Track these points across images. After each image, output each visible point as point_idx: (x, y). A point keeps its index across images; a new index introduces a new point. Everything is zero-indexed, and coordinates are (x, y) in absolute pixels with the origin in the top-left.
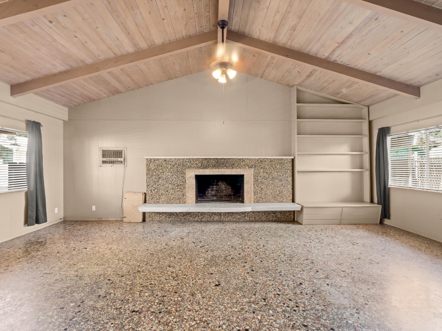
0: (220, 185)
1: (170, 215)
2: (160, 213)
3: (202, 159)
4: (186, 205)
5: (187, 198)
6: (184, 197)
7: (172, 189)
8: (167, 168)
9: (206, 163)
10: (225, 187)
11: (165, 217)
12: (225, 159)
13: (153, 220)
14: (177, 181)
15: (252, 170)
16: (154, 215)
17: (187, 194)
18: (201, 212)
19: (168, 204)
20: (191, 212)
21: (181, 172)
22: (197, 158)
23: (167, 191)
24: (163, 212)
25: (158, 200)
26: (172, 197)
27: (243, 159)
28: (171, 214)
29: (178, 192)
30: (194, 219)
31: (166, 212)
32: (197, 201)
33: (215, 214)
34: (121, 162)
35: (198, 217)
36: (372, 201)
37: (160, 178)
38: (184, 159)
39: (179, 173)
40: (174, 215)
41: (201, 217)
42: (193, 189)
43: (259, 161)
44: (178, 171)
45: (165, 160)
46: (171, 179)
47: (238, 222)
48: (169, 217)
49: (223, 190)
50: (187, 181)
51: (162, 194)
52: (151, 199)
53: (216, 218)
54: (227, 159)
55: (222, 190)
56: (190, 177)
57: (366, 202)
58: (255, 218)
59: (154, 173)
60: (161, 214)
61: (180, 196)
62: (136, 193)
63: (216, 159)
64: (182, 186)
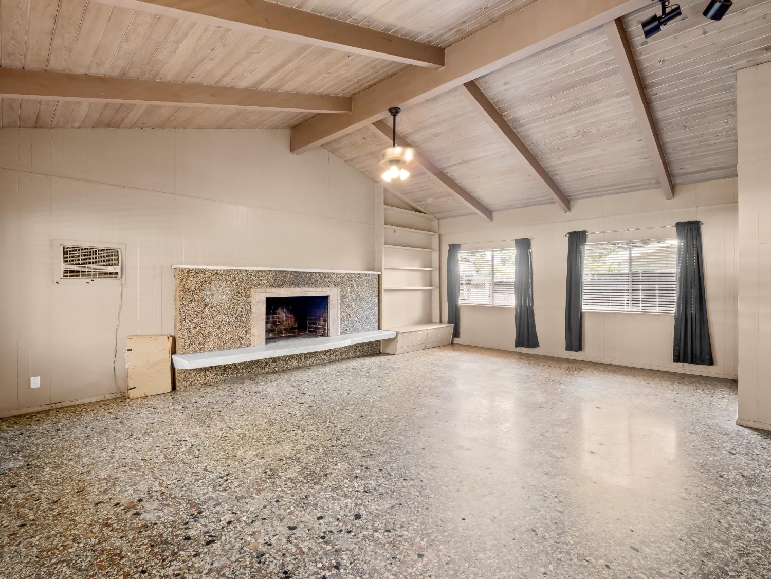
0: (279, 313)
1: (224, 370)
2: (206, 369)
3: (276, 271)
4: (251, 348)
5: (253, 337)
6: (248, 337)
7: (229, 324)
8: (220, 287)
9: (281, 279)
10: (286, 316)
11: (216, 374)
12: (307, 273)
13: (193, 384)
14: (237, 309)
15: (339, 289)
16: (194, 374)
17: (253, 331)
18: (274, 358)
19: (220, 350)
20: (259, 360)
21: (244, 294)
22: (269, 271)
23: (219, 328)
24: (212, 367)
25: (201, 346)
26: (227, 338)
27: (328, 273)
28: (225, 368)
29: (238, 328)
30: (263, 371)
31: (216, 366)
32: (268, 340)
33: (292, 357)
34: (116, 273)
35: (270, 365)
36: (441, 322)
37: (205, 305)
38: (249, 271)
39: (240, 295)
40: (231, 368)
41: (273, 366)
42: (262, 320)
43: (346, 277)
44: (239, 292)
45: (216, 273)
46: (226, 307)
47: (322, 364)
48: (221, 374)
49: (283, 321)
50: (253, 308)
51: (210, 334)
52: (189, 345)
53: (295, 363)
54: (310, 272)
55: (281, 321)
56: (259, 302)
57: (436, 323)
58: (341, 356)
59: (196, 296)
60: (208, 370)
61: (241, 335)
62: (154, 338)
63: (295, 272)
64: (243, 318)
